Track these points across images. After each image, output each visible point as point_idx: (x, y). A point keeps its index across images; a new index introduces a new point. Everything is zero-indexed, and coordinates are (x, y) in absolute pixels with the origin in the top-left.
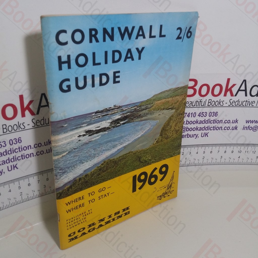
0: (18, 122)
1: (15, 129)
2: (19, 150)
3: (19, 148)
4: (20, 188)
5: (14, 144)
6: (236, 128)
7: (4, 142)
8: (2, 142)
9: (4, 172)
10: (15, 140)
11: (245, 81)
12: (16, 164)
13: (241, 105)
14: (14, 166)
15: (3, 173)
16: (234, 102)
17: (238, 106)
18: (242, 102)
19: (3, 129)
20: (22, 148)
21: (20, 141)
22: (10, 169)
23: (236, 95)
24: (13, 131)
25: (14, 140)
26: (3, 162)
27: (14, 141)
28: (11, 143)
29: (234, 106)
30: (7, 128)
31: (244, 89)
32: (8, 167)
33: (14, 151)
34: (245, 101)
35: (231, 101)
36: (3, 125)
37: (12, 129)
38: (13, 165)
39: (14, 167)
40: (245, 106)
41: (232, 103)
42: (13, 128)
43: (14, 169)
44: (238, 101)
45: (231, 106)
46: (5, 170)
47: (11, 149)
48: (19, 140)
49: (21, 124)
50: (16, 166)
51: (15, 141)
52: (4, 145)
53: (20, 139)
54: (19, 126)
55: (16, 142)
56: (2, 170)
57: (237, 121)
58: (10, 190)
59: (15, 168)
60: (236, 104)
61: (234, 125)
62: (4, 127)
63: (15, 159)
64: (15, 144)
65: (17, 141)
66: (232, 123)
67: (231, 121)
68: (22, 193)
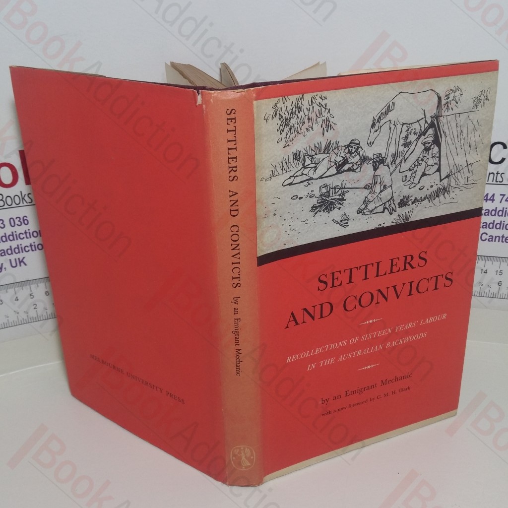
0: (21, 192)
1: (17, 202)
2: (26, 235)
4: (32, 297)
5: (16, 226)
9: (5, 268)
10: (18, 219)
12: (24, 258)
14: (21, 260)
15: (3, 269)
20: (29, 233)
21: (26, 222)
22: (14, 265)
24: (14, 205)
27: (17, 222)
28: (13, 224)
30: (4, 199)
32: (10, 260)
33: (19, 237)
37: (12, 202)
38: (19, 259)
39: (20, 262)
42: (13, 200)
43: (20, 266)
46: (7, 265)
47: (12, 232)
48: (24, 220)
49: (25, 195)
50: (22, 261)
51: (19, 221)
53: (25, 218)
54: (23, 199)
55: (19, 223)
58: (17, 297)
59: (22, 264)
63: (20, 249)
64: (18, 225)
65: (22, 220)
68: (36, 305)
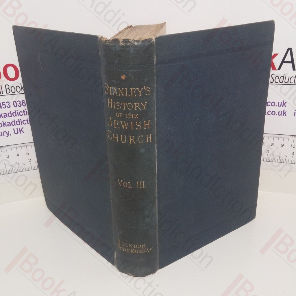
3: (24, 111)
6: (284, 113)
7: (8, 103)
8: (6, 102)
11: (290, 49)
13: (288, 82)
16: (277, 78)
17: (284, 83)
18: (290, 79)
19: (6, 89)
23: (279, 69)
25: (18, 102)
26: (9, 123)
29: (279, 83)
31: (290, 60)
34: (293, 77)
35: (274, 76)
36: (5, 85)
40: (293, 83)
41: (275, 79)
44: (284, 77)
45: (274, 83)
52: (9, 106)
56: (9, 131)
57: (284, 104)
60: (281, 81)
61: (281, 109)
62: (7, 87)
66: (277, 105)
67: (276, 104)
